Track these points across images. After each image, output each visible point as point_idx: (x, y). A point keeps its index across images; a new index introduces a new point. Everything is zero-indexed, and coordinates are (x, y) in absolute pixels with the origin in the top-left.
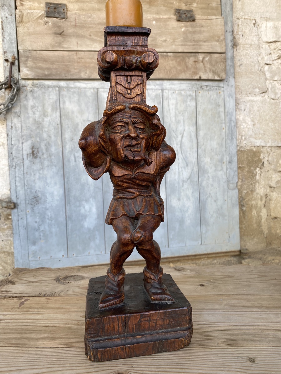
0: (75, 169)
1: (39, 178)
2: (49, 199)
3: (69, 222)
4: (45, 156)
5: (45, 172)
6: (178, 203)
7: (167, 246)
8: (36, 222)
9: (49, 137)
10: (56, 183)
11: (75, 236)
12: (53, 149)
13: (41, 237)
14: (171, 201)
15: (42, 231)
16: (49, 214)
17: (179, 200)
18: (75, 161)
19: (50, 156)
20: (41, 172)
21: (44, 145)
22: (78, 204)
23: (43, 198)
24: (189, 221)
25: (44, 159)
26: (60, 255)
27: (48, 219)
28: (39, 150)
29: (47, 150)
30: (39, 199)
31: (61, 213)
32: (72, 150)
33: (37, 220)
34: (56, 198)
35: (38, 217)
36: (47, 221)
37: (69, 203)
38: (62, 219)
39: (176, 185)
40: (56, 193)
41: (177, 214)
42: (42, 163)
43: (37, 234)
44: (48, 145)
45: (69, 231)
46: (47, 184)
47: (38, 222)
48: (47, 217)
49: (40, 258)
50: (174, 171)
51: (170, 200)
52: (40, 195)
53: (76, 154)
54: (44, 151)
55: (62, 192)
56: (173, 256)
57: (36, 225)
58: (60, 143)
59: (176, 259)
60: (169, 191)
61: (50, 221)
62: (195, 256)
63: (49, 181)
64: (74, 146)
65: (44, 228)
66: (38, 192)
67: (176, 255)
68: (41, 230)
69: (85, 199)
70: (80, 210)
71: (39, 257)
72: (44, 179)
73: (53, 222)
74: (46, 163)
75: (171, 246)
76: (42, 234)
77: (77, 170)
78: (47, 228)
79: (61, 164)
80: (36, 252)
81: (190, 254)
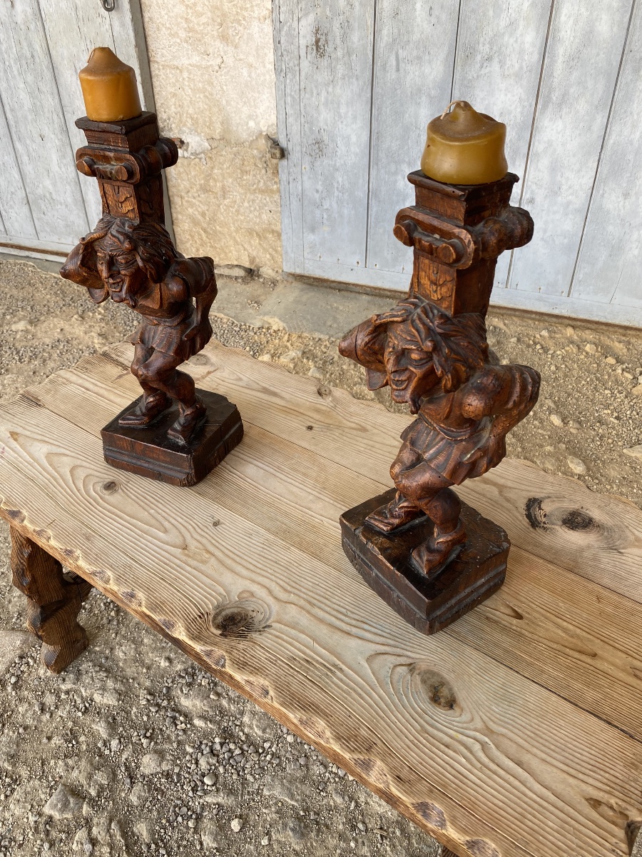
0: (396, 90)
1: (326, 104)
2: (342, 149)
3: (374, 201)
4: (340, 53)
5: (338, 91)
6: (622, 203)
7: (565, 294)
8: (317, 191)
9: (349, 7)
10: (355, 118)
11: (381, 231)
12: (355, 37)
13: (325, 221)
14: (602, 196)
15: (327, 209)
16: (340, 180)
17: (626, 195)
18: (398, 70)
19: (349, 54)
20: (330, 89)
21: (338, 25)
22: (393, 168)
23: (331, 146)
24: (636, 252)
25: (337, 59)
26: (353, 260)
27: (337, 188)
28: (329, 38)
29: (344, 37)
30: (324, 147)
31: (361, 181)
32: (394, 40)
33: (320, 188)
34: (355, 149)
35: (320, 183)
36: (336, 193)
37: (377, 164)
38: (361, 194)
39: (631, 157)
40: (354, 139)
41: (611, 228)
42: (332, 70)
43: (318, 212)
44: (346, 26)
45: (372, 219)
46: (340, 117)
47: (320, 191)
48: (336, 185)
49: (320, 257)
50: (635, 117)
51: (601, 192)
52: (326, 138)
53: (400, 51)
54: (338, 41)
55: (365, 137)
56: (574, 316)
57: (317, 196)
58: (370, 22)
59: (579, 323)
60: (604, 169)
61: (341, 194)
62: (626, 328)
63: (343, 110)
64: (399, 30)
65: (330, 205)
66: (322, 131)
67: (581, 317)
68: (325, 207)
69: (407, 160)
70: (396, 181)
71: (319, 255)
72: (336, 106)
73: (346, 196)
74: (341, 70)
75: (575, 294)
76: (325, 216)
77: (399, 92)
78: (335, 206)
79: (369, 74)
80: (315, 245)
81: (617, 322)
